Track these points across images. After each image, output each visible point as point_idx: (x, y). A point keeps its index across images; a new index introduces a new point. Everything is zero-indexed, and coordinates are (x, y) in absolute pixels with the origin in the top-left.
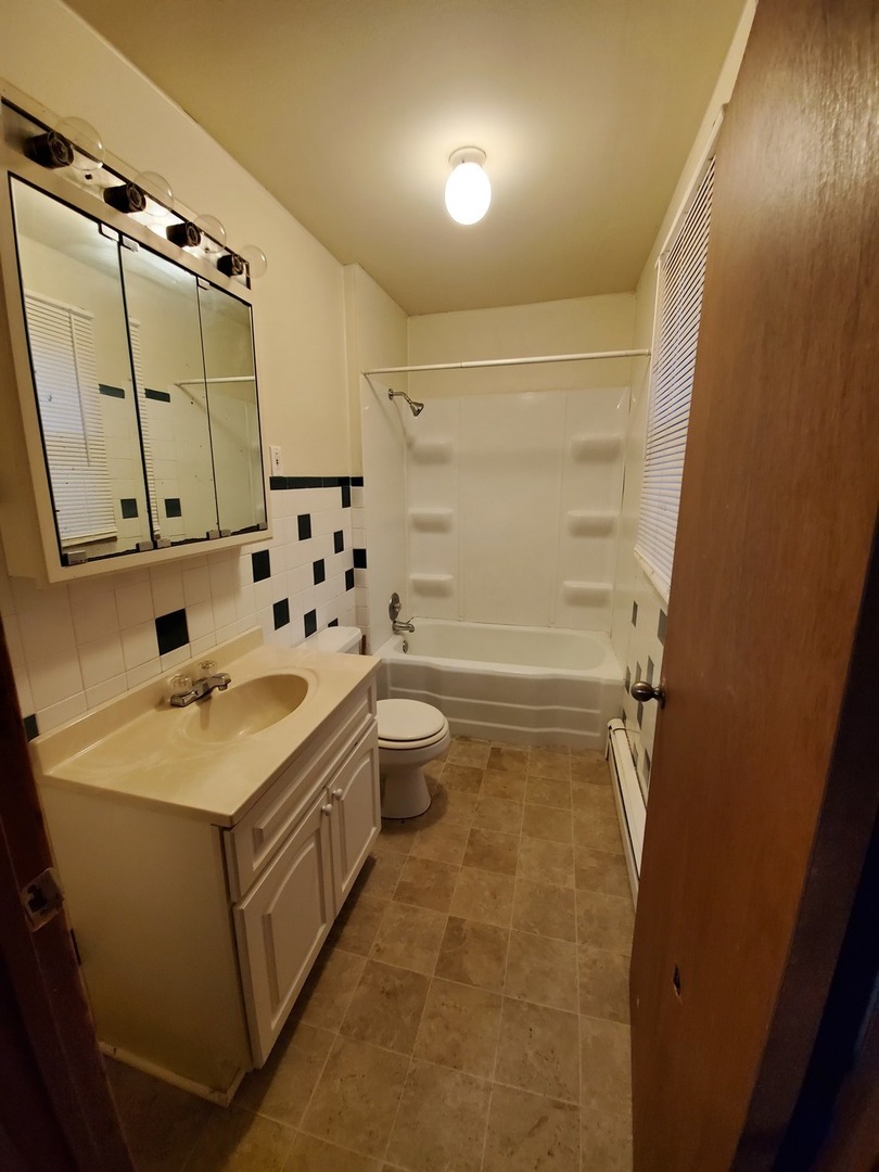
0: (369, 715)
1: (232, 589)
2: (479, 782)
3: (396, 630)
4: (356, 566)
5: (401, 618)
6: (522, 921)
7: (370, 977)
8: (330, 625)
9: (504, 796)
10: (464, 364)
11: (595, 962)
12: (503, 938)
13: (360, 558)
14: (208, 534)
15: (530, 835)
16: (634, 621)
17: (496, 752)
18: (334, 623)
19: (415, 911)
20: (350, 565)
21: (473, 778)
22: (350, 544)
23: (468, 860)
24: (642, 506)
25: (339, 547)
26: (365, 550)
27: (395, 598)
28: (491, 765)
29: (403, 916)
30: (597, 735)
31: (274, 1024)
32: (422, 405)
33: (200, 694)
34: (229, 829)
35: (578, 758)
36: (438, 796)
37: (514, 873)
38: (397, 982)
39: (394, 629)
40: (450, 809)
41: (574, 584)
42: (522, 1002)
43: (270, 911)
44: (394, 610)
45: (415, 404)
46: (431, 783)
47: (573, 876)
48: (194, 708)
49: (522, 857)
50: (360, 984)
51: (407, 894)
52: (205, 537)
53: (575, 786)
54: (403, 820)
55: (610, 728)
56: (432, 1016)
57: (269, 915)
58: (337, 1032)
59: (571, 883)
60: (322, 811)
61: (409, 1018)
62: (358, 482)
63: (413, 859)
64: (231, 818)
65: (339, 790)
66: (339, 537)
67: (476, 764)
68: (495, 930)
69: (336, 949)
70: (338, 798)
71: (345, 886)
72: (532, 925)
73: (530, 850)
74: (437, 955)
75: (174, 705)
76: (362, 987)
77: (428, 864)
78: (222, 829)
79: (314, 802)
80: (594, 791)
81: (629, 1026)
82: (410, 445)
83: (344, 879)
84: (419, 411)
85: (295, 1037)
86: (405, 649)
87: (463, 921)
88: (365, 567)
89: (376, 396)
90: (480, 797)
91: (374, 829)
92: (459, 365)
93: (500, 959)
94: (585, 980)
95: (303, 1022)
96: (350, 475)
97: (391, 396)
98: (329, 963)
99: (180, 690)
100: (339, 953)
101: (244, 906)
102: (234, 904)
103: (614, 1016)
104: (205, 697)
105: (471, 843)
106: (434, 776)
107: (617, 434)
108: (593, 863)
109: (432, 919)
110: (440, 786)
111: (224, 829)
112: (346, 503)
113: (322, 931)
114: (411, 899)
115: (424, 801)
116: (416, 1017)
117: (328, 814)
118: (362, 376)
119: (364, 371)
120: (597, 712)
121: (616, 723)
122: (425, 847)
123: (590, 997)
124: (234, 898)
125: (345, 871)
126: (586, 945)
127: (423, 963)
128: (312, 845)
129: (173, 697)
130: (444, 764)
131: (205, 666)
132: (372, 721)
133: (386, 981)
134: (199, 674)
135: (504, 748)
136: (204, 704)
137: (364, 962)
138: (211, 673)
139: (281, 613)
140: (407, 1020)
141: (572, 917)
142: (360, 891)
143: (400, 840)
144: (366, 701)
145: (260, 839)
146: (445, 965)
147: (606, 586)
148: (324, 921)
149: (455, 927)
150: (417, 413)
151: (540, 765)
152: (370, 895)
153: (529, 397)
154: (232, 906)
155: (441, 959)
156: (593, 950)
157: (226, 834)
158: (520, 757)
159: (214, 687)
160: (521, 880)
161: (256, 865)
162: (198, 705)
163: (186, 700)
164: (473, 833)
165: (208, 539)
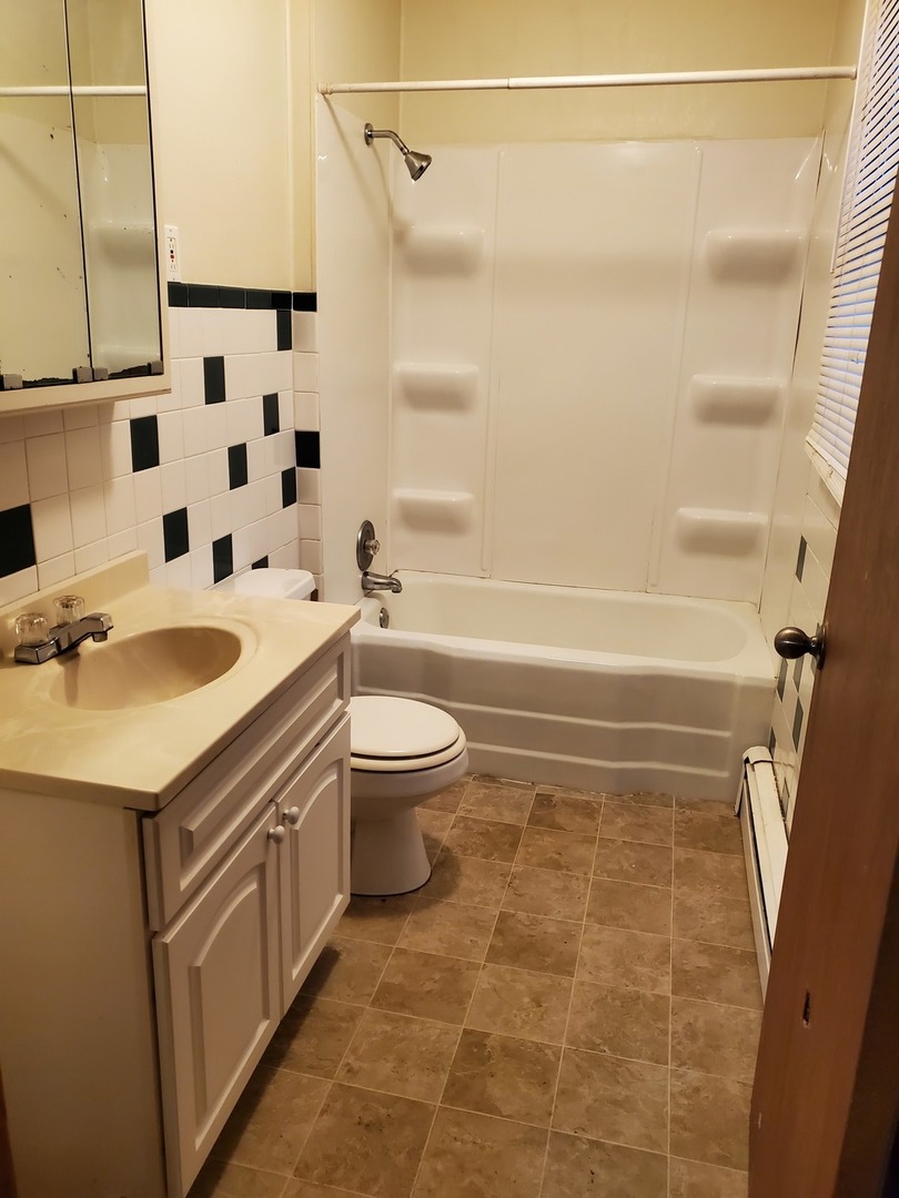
0: (338, 703)
1: (100, 483)
2: (514, 845)
3: (367, 589)
4: (298, 465)
5: (376, 567)
6: (582, 1037)
7: (338, 1105)
8: (255, 566)
9: (557, 866)
10: (513, 82)
11: (697, 1090)
12: (552, 1058)
13: (308, 448)
14: (75, 372)
15: (601, 921)
16: (799, 574)
17: (544, 801)
18: (262, 563)
19: (408, 1021)
20: (289, 461)
21: (504, 840)
22: (289, 421)
23: (494, 955)
24: (825, 360)
25: (271, 426)
26: (316, 435)
27: (368, 530)
28: (534, 820)
29: (388, 1028)
30: (725, 774)
31: (199, 1142)
32: (427, 158)
33: (64, 645)
34: (151, 814)
35: (688, 812)
36: (444, 864)
37: (571, 974)
38: (383, 1111)
39: (364, 588)
40: (464, 883)
41: (697, 514)
42: (579, 1139)
43: (199, 962)
44: (365, 552)
45: (416, 155)
46: (431, 844)
47: (669, 979)
48: (53, 669)
49: (585, 952)
50: (321, 1114)
51: (393, 999)
52: (71, 377)
53: (678, 854)
54: (384, 898)
55: (747, 761)
56: (437, 1154)
57: (199, 968)
58: (289, 1174)
59: (666, 987)
60: (269, 836)
61: (402, 1156)
62: (307, 302)
63: (401, 952)
64: (156, 796)
65: (295, 809)
66: (271, 403)
67: (509, 817)
68: (539, 1048)
69: (281, 1070)
70: (293, 820)
71: (298, 971)
72: (598, 1041)
73: (599, 943)
74: (444, 1078)
75: (20, 662)
76: (325, 1117)
77: (427, 960)
78: (144, 815)
79: (257, 819)
80: (711, 861)
81: (746, 1173)
82: (400, 236)
83: (295, 961)
84: (422, 169)
85: (221, 1182)
86: (384, 622)
87: (487, 1035)
88: (318, 466)
89: (342, 136)
90: (516, 867)
91: (339, 898)
92: (503, 82)
93: (545, 1084)
94: (681, 1113)
95: (235, 1162)
96: (292, 286)
97: (369, 138)
98: (271, 1088)
99: (30, 637)
100: (285, 1075)
101: (169, 938)
102: (155, 934)
103: (723, 1160)
104: (67, 652)
105: (499, 932)
106: (435, 834)
107: (790, 230)
108: (703, 962)
109: (439, 1033)
110: (446, 850)
111: (144, 812)
112: (285, 342)
113: (263, 1030)
114: (402, 1006)
115: (422, 871)
116: (414, 1154)
117: (278, 839)
118: (318, 97)
119: (322, 87)
120: (727, 734)
121: (756, 753)
122: (424, 935)
123: (686, 1134)
124: (155, 925)
125: (298, 950)
126: (683, 1069)
127: (421, 1087)
128: (254, 886)
129: (19, 649)
130: (454, 816)
131: (67, 604)
132: (341, 715)
133: (365, 1108)
134: (55, 615)
135: (559, 795)
136: (69, 664)
137: (328, 1085)
138: (78, 613)
139: (176, 534)
140: (401, 1159)
141: (664, 1032)
142: (315, 994)
143: (379, 925)
144: (336, 676)
145: (189, 846)
146: (457, 1091)
147: (755, 517)
148: (266, 1015)
149: (474, 1045)
150: (417, 173)
151: (620, 822)
152: (332, 999)
153: (631, 152)
154: (151, 936)
155: (452, 1083)
156: (694, 1075)
157: (147, 822)
158: (588, 810)
159: (84, 637)
160: (582, 984)
161: (184, 884)
162: (61, 663)
163: (42, 653)
164: (503, 917)
165: (75, 381)
